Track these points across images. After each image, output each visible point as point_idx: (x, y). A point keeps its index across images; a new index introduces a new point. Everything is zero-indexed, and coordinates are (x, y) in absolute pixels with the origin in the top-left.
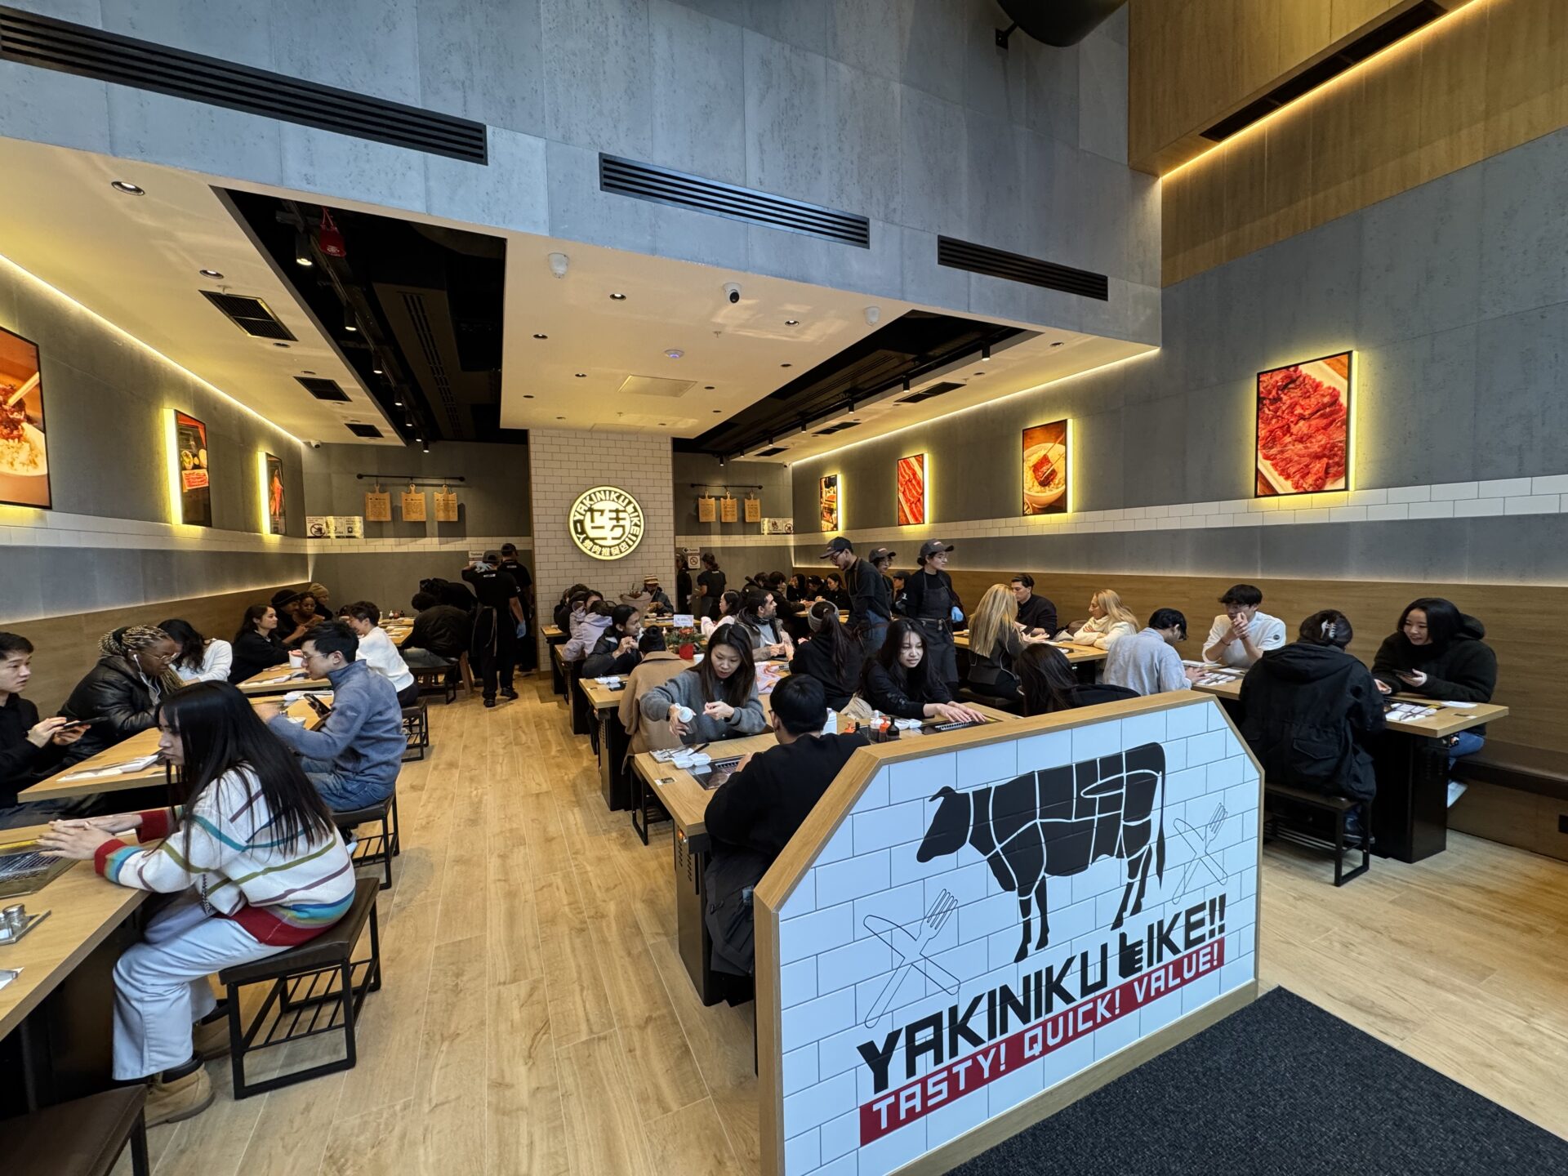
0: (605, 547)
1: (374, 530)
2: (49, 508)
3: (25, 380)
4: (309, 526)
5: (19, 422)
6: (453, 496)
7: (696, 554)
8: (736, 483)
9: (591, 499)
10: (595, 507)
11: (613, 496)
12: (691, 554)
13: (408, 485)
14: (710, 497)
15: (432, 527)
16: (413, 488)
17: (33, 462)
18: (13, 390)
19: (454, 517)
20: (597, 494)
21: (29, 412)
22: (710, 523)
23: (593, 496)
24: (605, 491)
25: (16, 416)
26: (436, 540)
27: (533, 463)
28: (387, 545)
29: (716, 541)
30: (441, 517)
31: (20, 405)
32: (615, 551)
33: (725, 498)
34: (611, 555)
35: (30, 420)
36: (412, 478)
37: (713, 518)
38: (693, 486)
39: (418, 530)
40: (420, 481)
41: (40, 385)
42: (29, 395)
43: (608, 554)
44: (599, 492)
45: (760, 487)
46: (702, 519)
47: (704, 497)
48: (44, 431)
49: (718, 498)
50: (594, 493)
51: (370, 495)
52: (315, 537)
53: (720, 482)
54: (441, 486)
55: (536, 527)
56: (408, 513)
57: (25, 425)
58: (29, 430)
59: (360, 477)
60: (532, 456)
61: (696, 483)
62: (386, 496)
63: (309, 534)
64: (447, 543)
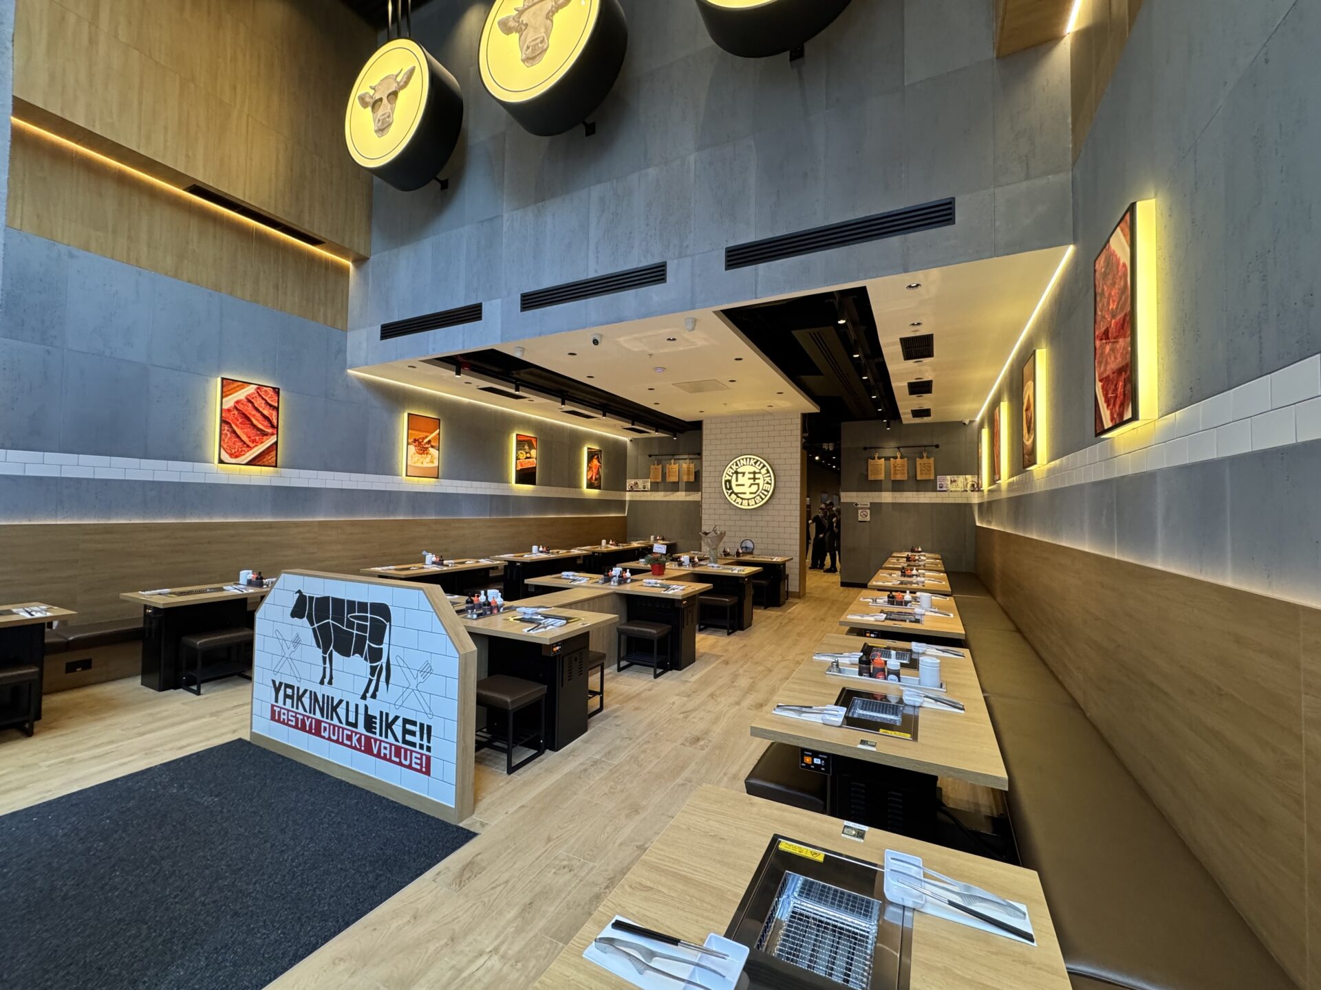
0: (744, 499)
1: (655, 487)
2: (437, 478)
3: (432, 433)
4: (628, 484)
5: (428, 448)
6: (692, 466)
7: (866, 508)
8: (911, 443)
9: (737, 465)
10: (739, 470)
11: (752, 462)
12: (862, 508)
13: (670, 460)
14: (879, 458)
15: (682, 485)
16: (672, 461)
17: (432, 462)
18: (427, 437)
19: (692, 479)
20: (741, 461)
21: (433, 444)
22: (881, 481)
23: (738, 462)
24: (746, 459)
25: (427, 446)
26: (684, 493)
27: (704, 442)
28: (659, 496)
29: (887, 497)
30: (685, 478)
31: (429, 442)
32: (752, 502)
33: (895, 458)
34: (749, 505)
35: (432, 447)
36: (673, 455)
37: (882, 477)
38: (865, 449)
39: (675, 487)
40: (677, 457)
41: (439, 434)
42: (433, 438)
43: (747, 505)
44: (743, 459)
45: (937, 446)
46: (871, 478)
47: (874, 459)
48: (439, 450)
49: (887, 459)
50: (739, 460)
51: (652, 466)
52: (630, 491)
53: (893, 444)
54: (686, 459)
55: (704, 485)
56: (669, 477)
57: (430, 449)
58: (431, 450)
59: (650, 456)
60: (704, 437)
61: (868, 446)
62: (660, 466)
63: (628, 489)
64: (689, 495)
